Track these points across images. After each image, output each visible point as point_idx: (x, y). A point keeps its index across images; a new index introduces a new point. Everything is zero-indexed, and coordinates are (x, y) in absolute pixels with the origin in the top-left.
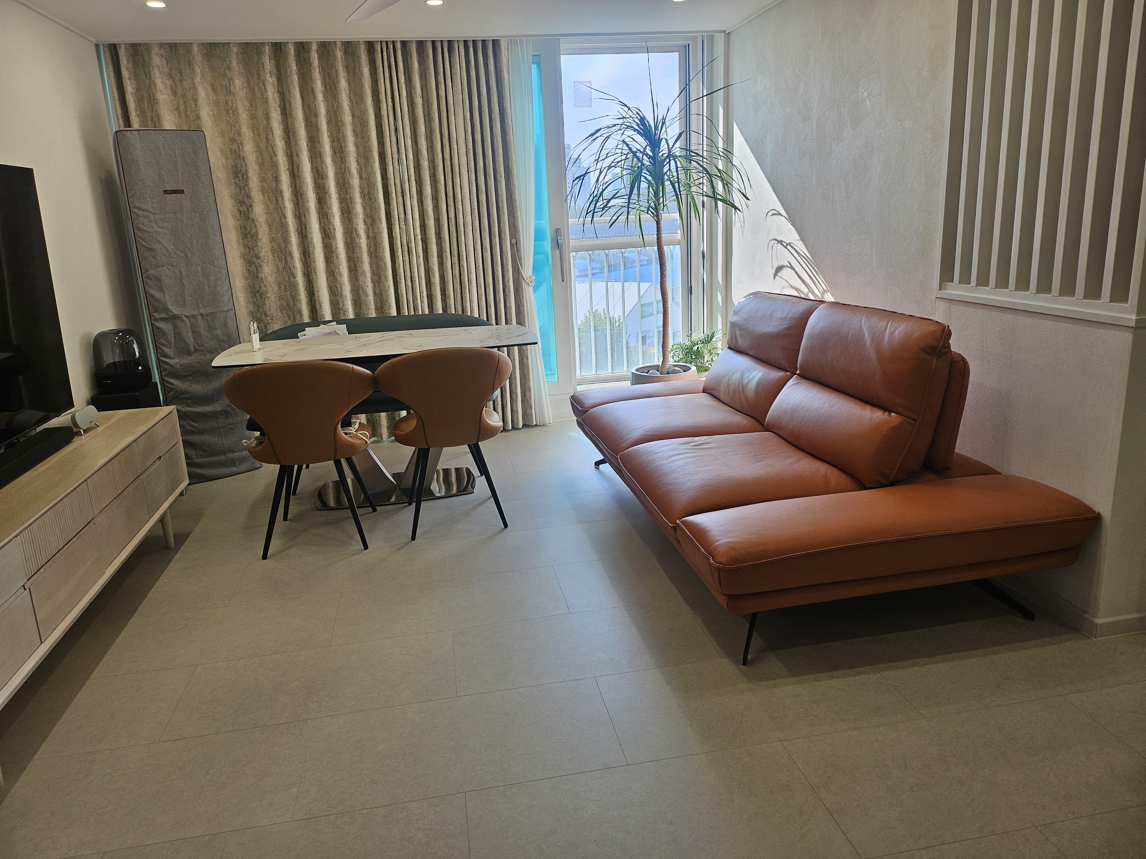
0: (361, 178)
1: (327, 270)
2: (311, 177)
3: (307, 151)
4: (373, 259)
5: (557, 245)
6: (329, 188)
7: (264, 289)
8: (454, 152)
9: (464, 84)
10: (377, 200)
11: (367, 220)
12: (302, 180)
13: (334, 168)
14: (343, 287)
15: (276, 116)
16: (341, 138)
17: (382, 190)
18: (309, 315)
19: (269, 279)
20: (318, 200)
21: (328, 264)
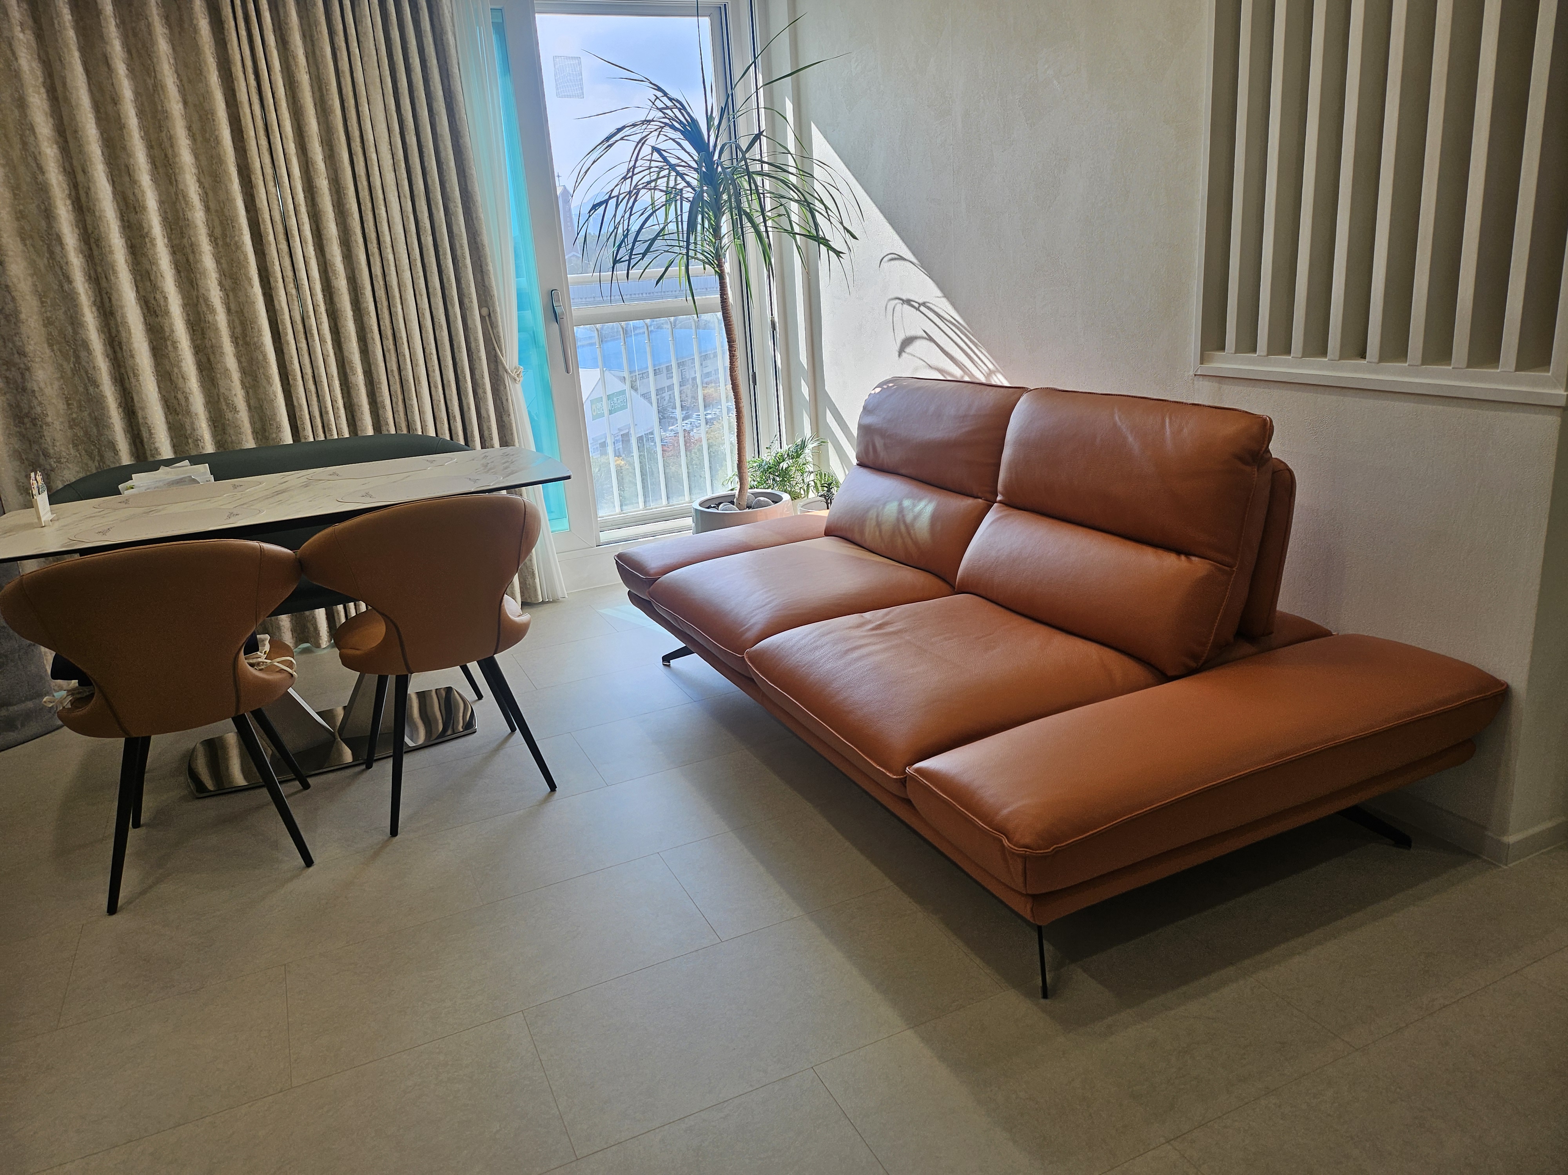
0: (207, 209)
1: (156, 371)
2: (114, 208)
3: (103, 163)
4: (241, 348)
5: (554, 315)
6: (150, 227)
7: (38, 410)
8: (372, 164)
9: (381, 52)
10: (241, 247)
11: (224, 282)
12: (97, 214)
13: (156, 193)
14: (191, 399)
15: (38, 101)
16: (165, 140)
17: (248, 230)
18: (131, 451)
19: (48, 391)
20: (130, 249)
21: (159, 360)
